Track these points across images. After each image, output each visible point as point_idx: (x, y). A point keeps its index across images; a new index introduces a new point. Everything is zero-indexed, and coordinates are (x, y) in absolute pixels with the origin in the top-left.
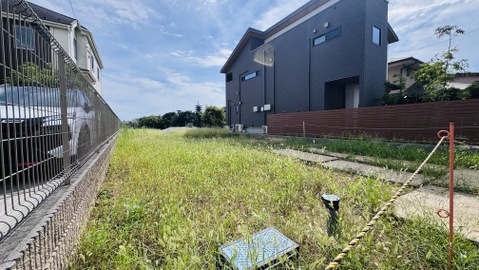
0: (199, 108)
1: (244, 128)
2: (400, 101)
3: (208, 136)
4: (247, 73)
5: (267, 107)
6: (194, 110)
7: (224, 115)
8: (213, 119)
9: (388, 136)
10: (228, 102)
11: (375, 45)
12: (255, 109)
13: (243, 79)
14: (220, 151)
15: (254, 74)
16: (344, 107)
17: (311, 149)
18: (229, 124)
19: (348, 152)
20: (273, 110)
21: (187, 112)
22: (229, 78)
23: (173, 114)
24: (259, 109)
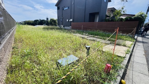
0: (47, 19)
1: (64, 27)
2: (109, 21)
3: (51, 29)
4: (65, 7)
5: (71, 20)
6: (46, 19)
7: (57, 22)
8: (53, 23)
9: (104, 30)
10: (58, 17)
11: (105, 2)
12: (67, 20)
13: (63, 9)
14: (56, 34)
15: (67, 8)
16: (94, 22)
17: (84, 34)
18: (59, 25)
19: (93, 35)
20: (73, 21)
21: (43, 20)
22: (58, 9)
23: (38, 20)
24: (69, 20)
